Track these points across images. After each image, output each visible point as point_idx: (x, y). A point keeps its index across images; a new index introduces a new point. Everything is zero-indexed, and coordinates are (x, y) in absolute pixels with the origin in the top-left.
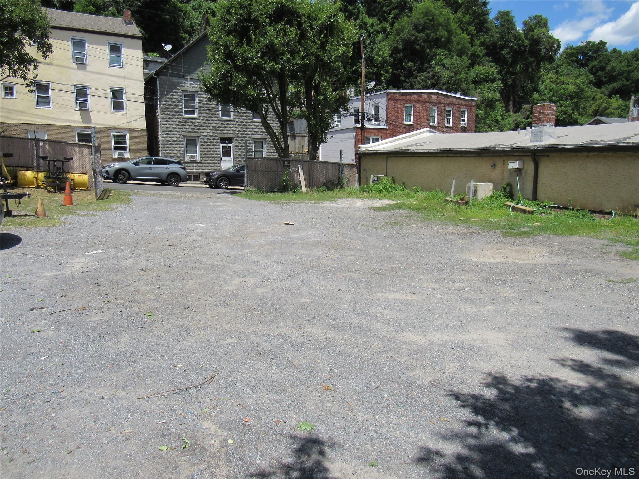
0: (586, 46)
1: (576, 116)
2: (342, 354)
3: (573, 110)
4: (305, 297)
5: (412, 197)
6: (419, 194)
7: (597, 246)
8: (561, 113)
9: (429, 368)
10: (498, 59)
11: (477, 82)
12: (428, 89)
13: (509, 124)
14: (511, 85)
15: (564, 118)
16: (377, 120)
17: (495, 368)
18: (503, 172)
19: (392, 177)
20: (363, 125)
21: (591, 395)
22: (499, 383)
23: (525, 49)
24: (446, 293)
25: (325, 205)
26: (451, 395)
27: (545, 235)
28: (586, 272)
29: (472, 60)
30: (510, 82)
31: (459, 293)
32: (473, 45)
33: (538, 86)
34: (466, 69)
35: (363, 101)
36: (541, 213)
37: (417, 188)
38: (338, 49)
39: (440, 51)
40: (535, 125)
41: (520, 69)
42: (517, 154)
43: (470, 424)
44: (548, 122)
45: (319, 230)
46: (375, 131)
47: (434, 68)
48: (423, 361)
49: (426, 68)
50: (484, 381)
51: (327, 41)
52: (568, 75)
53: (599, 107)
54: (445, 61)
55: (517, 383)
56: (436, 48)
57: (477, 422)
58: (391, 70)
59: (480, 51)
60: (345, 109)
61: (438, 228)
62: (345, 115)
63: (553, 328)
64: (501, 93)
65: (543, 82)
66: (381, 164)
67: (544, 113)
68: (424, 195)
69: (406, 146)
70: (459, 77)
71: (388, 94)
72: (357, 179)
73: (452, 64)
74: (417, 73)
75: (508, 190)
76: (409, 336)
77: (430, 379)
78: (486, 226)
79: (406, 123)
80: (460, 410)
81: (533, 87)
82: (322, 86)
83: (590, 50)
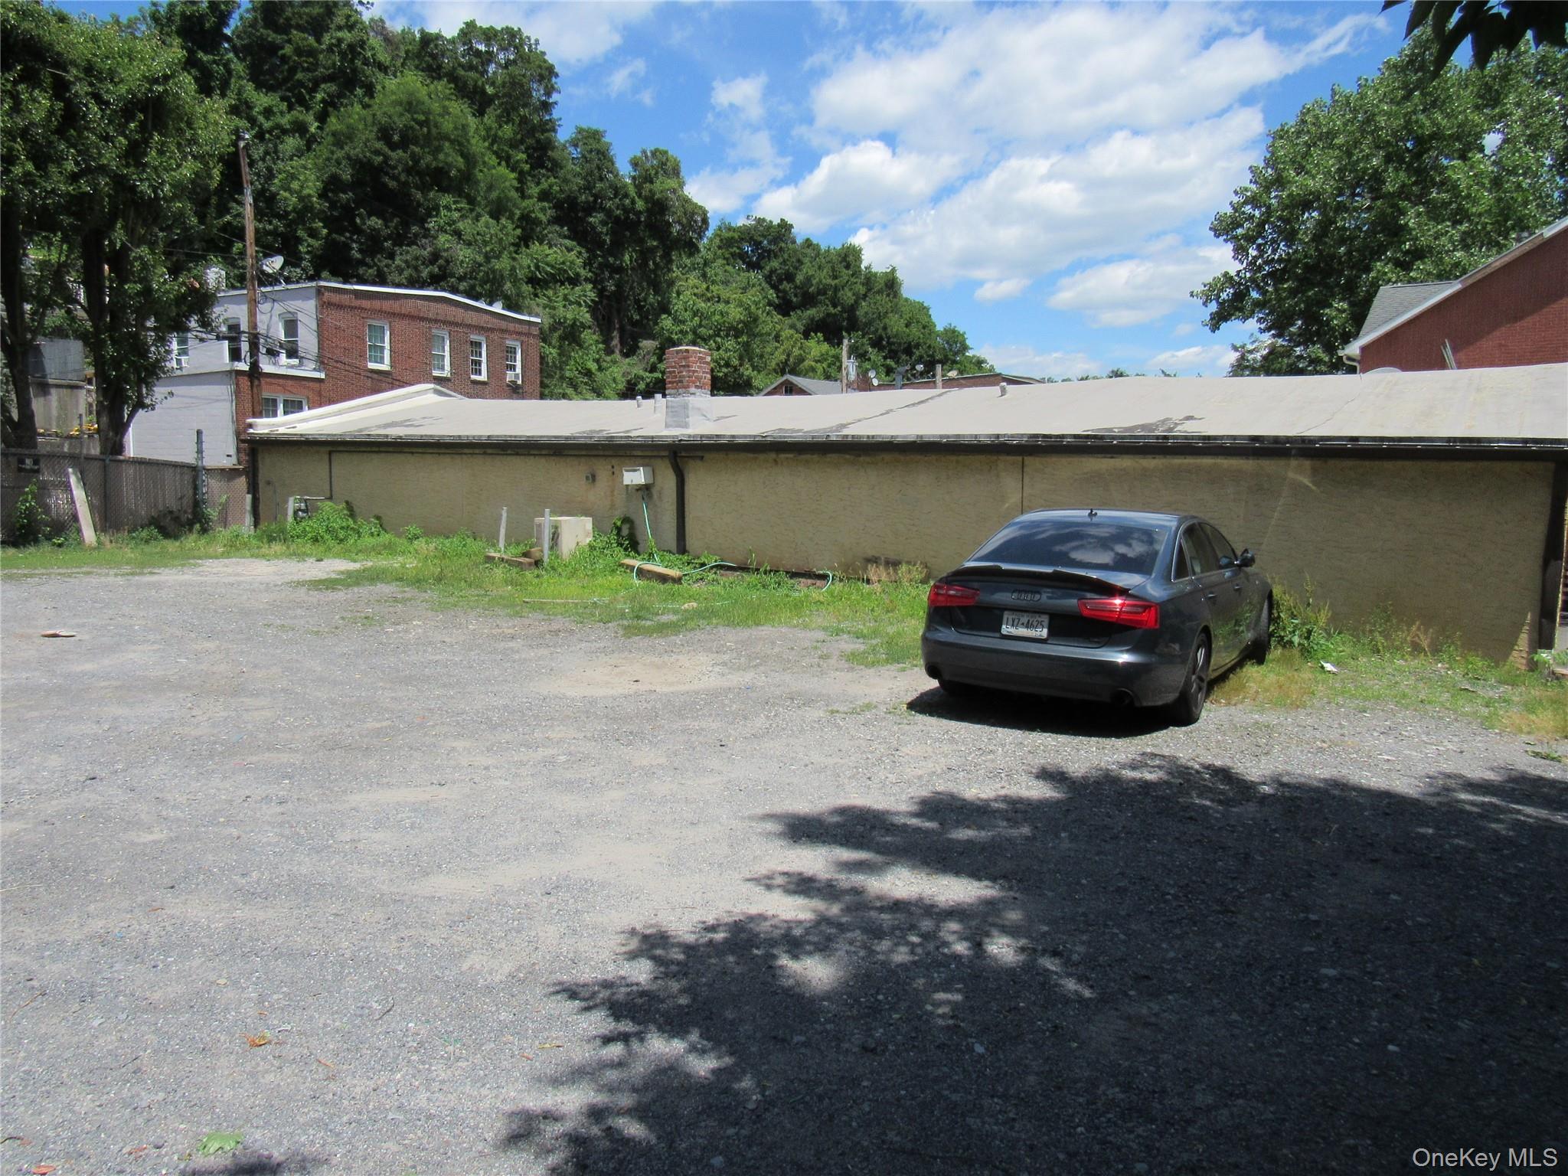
0: (755, 228)
1: (747, 371)
2: (281, 954)
3: (741, 358)
4: (149, 829)
5: (403, 553)
6: (421, 544)
7: (807, 644)
8: (719, 364)
9: (502, 945)
10: (582, 235)
11: (537, 282)
12: (421, 288)
13: (614, 380)
14: (613, 293)
15: (726, 375)
16: (292, 353)
17: (641, 918)
18: (612, 492)
19: (347, 503)
20: (255, 365)
21: (821, 932)
22: (653, 946)
23: (639, 218)
24: (516, 775)
25: (162, 578)
26: (558, 992)
27: (708, 628)
28: (792, 699)
29: (523, 229)
30: (611, 287)
31: (545, 771)
32: (523, 196)
33: (669, 302)
34: (512, 249)
35: (253, 304)
36: (697, 581)
37: (413, 529)
38: (179, 166)
39: (446, 199)
40: (673, 391)
41: (631, 261)
42: (640, 453)
43: (607, 1040)
44: (697, 387)
45: (156, 647)
46: (290, 382)
47: (435, 238)
48: (485, 934)
49: (416, 235)
50: (624, 949)
51: (146, 142)
52: (726, 283)
53: (788, 355)
54: (461, 225)
55: (691, 938)
56: (437, 191)
57: (620, 1034)
58: (325, 231)
59: (543, 212)
60: (205, 324)
61: (475, 624)
62: (204, 336)
63: (743, 818)
64: (593, 309)
65: (678, 294)
66: (315, 469)
67: (688, 366)
68: (432, 546)
69: (379, 427)
70: (497, 265)
71: (319, 291)
72: (248, 507)
73: (478, 234)
74: (394, 245)
75: (625, 532)
76: (442, 884)
77: (508, 968)
78: (588, 614)
79: (372, 366)
80: (582, 1018)
81: (659, 302)
82: (136, 259)
83: (764, 236)
